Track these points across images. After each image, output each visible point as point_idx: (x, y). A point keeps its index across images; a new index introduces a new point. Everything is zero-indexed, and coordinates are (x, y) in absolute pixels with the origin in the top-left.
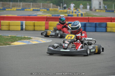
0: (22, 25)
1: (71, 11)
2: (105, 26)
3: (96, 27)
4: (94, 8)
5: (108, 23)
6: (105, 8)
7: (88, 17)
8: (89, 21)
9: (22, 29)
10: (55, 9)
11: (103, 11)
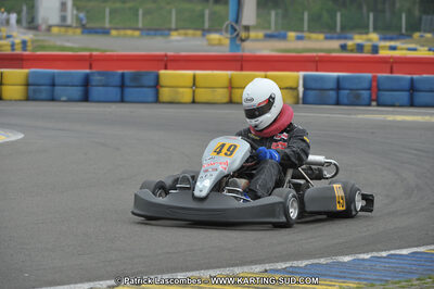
2: (152, 83)
3: (122, 86)
4: (45, 20)
5: (162, 72)
6: (81, 20)
7: (87, 53)
8: (91, 64)
11: (74, 33)
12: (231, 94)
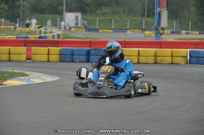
4: (68, 25)
5: (124, 49)
6: (85, 25)
7: (89, 40)
8: (90, 45)
11: (82, 30)
12: (156, 59)
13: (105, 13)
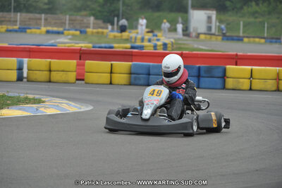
0: (20, 69)
1: (139, 37)
2: (220, 75)
3: (199, 76)
4: (195, 29)
5: (228, 67)
6: (222, 30)
7: (179, 52)
9: (20, 78)
10: (100, 30)
11: (217, 39)
12: (278, 84)
13: (256, 12)
